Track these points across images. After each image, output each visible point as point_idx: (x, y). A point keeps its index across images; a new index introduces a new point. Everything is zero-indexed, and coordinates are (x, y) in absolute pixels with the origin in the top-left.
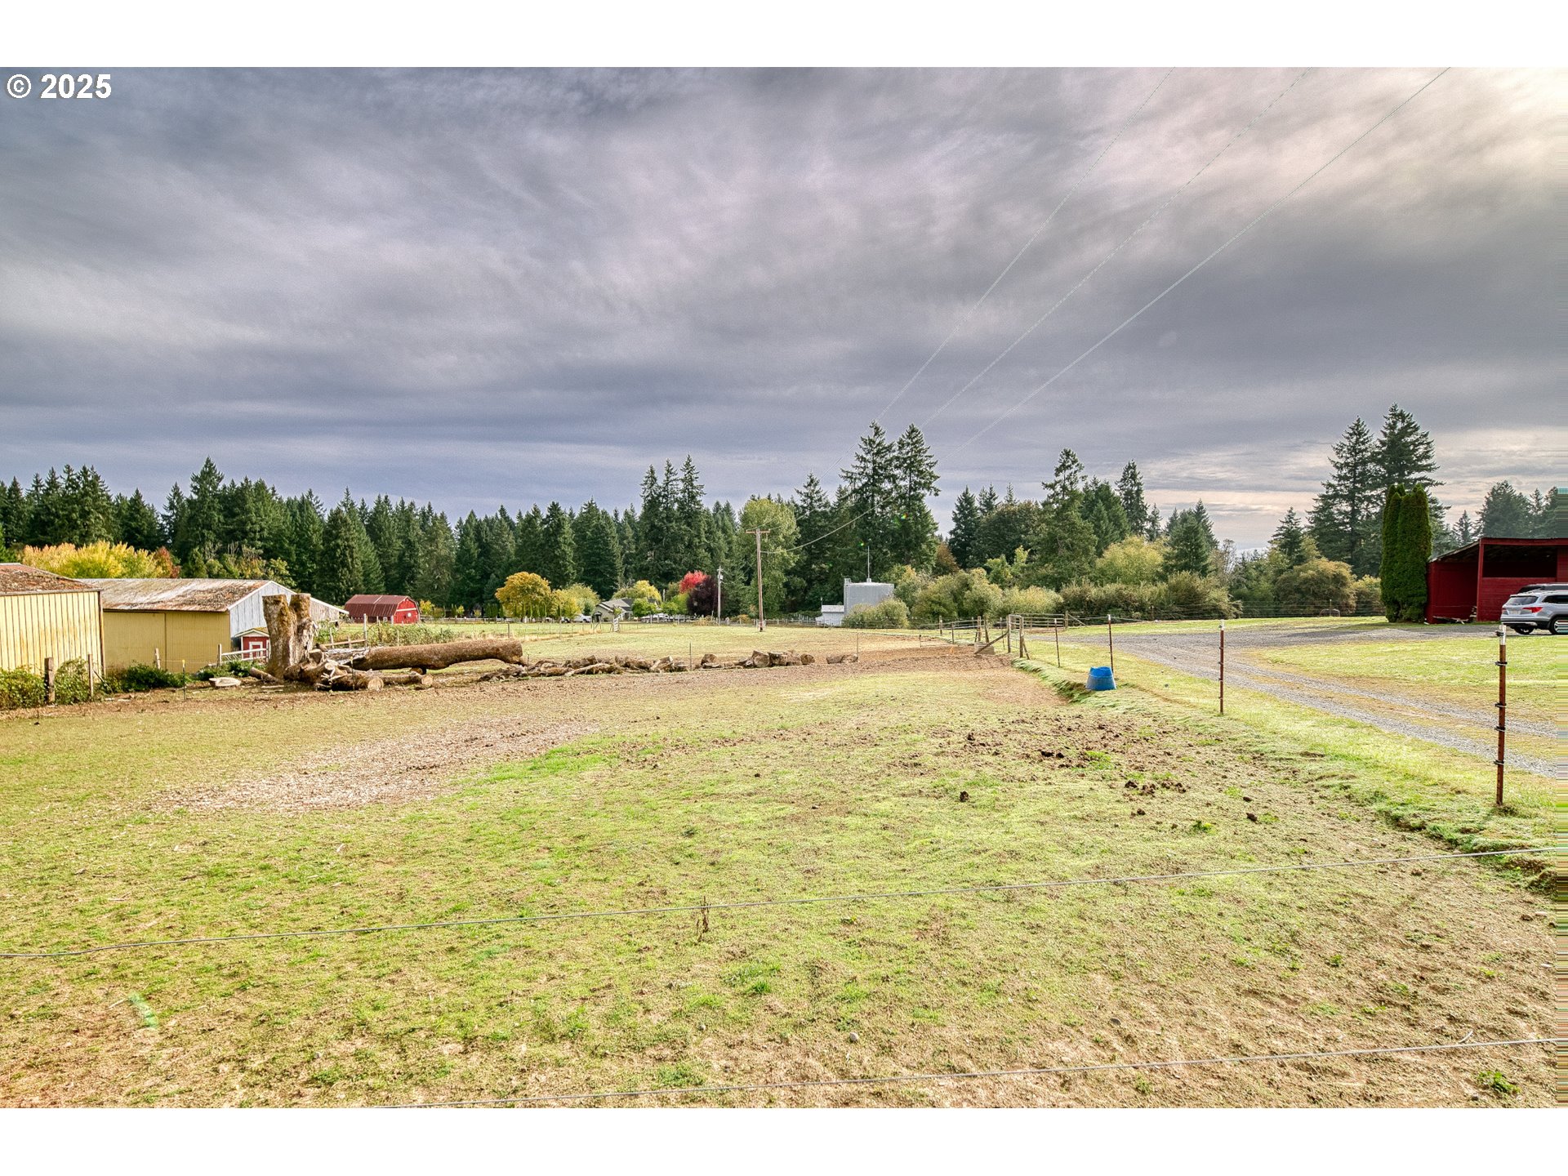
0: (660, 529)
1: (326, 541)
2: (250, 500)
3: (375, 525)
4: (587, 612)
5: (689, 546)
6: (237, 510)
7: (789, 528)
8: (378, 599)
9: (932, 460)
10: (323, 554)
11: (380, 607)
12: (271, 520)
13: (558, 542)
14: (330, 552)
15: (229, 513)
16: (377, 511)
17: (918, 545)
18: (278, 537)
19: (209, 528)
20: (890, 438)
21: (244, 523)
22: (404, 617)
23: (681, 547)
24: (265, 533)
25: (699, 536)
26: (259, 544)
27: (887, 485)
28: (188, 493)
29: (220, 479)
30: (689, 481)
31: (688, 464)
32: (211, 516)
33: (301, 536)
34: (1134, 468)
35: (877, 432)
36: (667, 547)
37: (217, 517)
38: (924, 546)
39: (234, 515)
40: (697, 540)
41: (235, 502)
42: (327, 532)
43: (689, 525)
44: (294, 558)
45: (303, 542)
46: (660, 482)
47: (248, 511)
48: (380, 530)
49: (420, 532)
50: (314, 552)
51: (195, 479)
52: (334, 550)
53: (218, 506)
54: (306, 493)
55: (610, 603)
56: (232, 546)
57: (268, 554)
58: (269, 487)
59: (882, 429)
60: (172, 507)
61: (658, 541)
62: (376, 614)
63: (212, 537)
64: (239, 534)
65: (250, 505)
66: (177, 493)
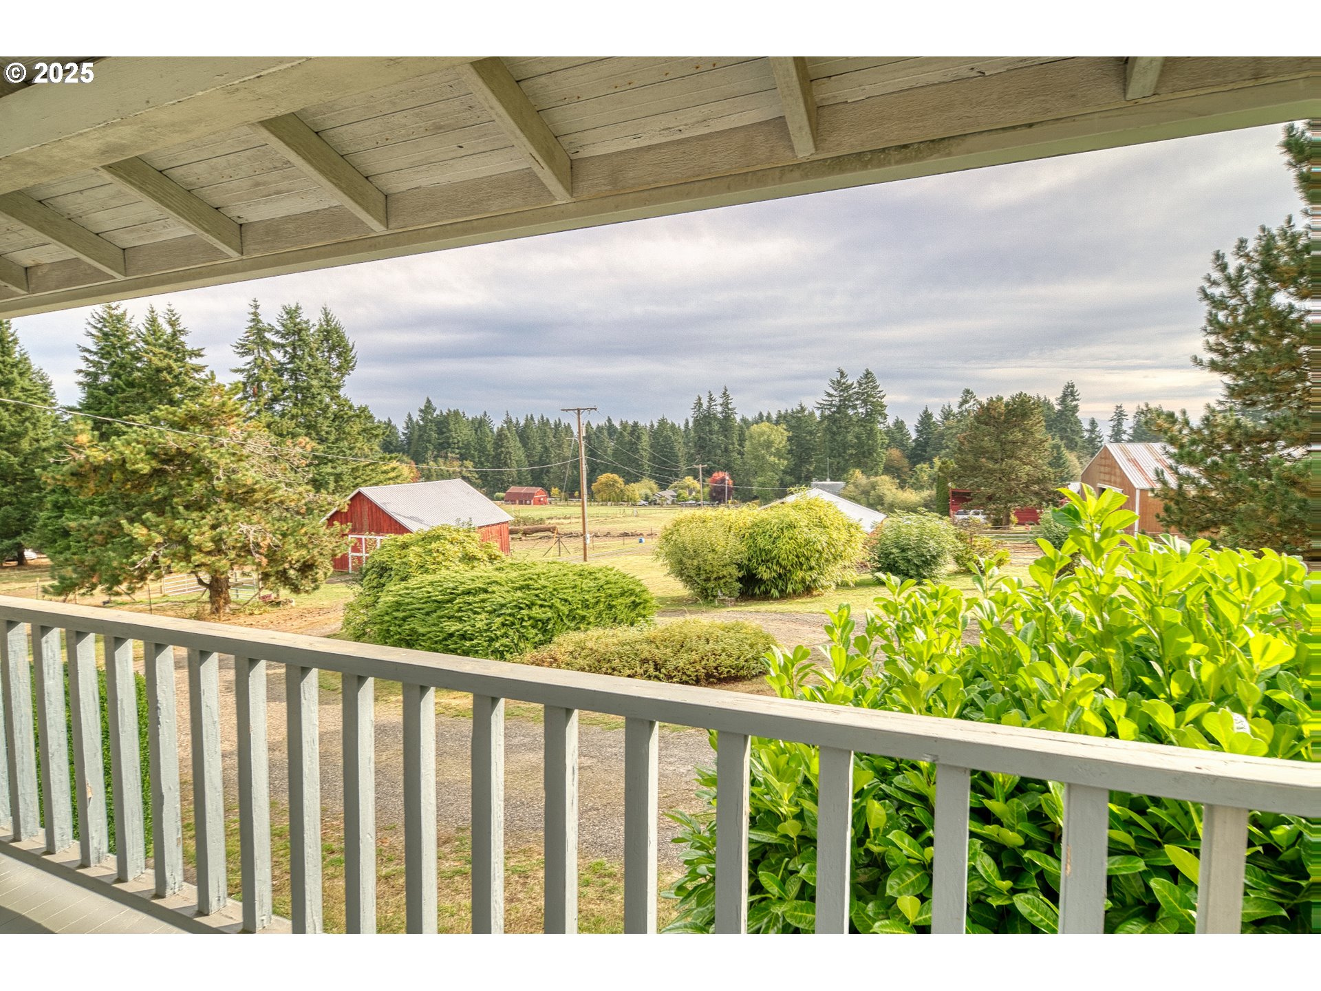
0: (704, 439)
1: (495, 449)
2: (452, 423)
3: (523, 435)
4: (647, 499)
5: (726, 450)
6: (444, 430)
7: (780, 443)
8: (524, 490)
9: (882, 394)
10: (494, 457)
11: (525, 494)
12: (464, 434)
13: (637, 449)
14: (497, 456)
15: (440, 432)
16: (526, 426)
17: (871, 454)
18: (467, 446)
19: (429, 441)
20: (852, 380)
21: (448, 438)
22: (539, 502)
23: (719, 451)
24: (460, 444)
25: (733, 444)
26: (457, 451)
27: (851, 412)
28: (416, 417)
29: (435, 411)
30: (725, 405)
31: (725, 393)
32: (430, 435)
33: (480, 445)
34: (1073, 386)
35: (842, 375)
36: (709, 452)
37: (434, 435)
38: (875, 455)
39: (443, 433)
40: (731, 446)
41: (443, 424)
42: (495, 443)
43: (726, 436)
44: (477, 460)
45: (482, 450)
46: (705, 406)
47: (450, 431)
48: (528, 438)
49: (553, 440)
50: (489, 455)
51: (421, 411)
52: (500, 455)
53: (434, 428)
54: (482, 413)
55: (663, 493)
56: (442, 453)
57: (463, 458)
58: (461, 412)
59: (846, 371)
60: (408, 428)
61: (703, 448)
62: (524, 499)
63: (431, 448)
64: (446, 445)
65: (451, 427)
66: (410, 419)
